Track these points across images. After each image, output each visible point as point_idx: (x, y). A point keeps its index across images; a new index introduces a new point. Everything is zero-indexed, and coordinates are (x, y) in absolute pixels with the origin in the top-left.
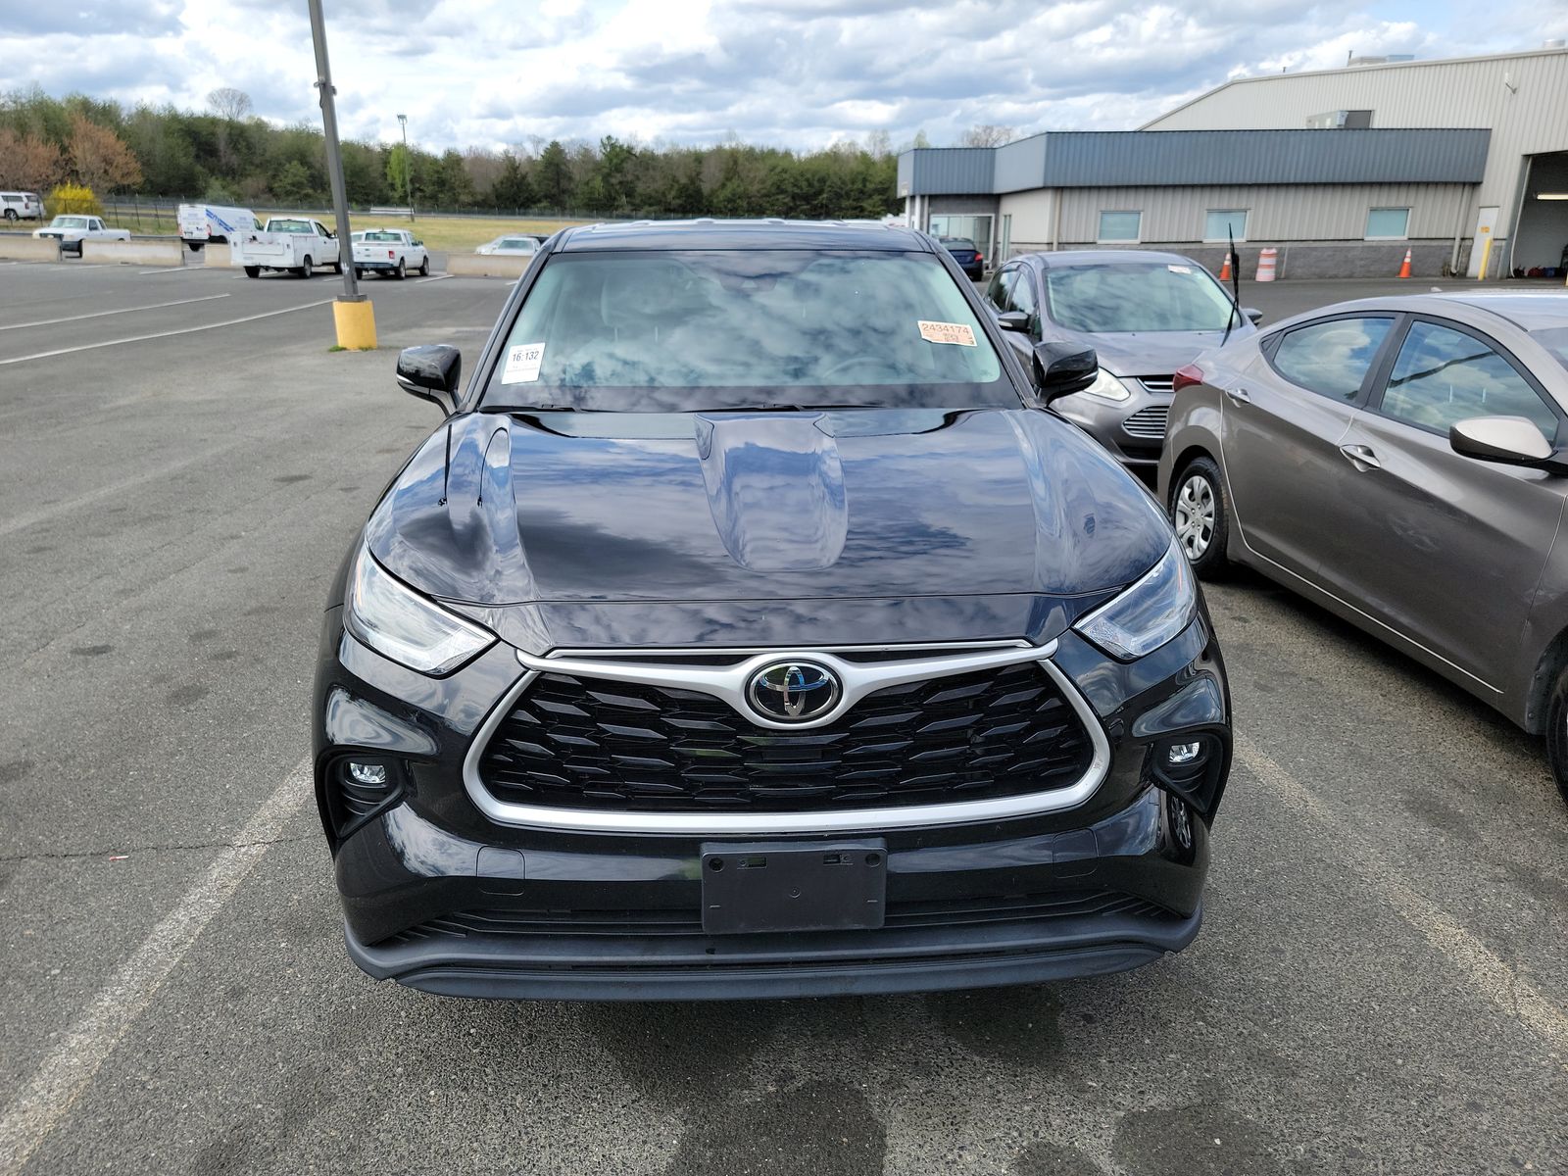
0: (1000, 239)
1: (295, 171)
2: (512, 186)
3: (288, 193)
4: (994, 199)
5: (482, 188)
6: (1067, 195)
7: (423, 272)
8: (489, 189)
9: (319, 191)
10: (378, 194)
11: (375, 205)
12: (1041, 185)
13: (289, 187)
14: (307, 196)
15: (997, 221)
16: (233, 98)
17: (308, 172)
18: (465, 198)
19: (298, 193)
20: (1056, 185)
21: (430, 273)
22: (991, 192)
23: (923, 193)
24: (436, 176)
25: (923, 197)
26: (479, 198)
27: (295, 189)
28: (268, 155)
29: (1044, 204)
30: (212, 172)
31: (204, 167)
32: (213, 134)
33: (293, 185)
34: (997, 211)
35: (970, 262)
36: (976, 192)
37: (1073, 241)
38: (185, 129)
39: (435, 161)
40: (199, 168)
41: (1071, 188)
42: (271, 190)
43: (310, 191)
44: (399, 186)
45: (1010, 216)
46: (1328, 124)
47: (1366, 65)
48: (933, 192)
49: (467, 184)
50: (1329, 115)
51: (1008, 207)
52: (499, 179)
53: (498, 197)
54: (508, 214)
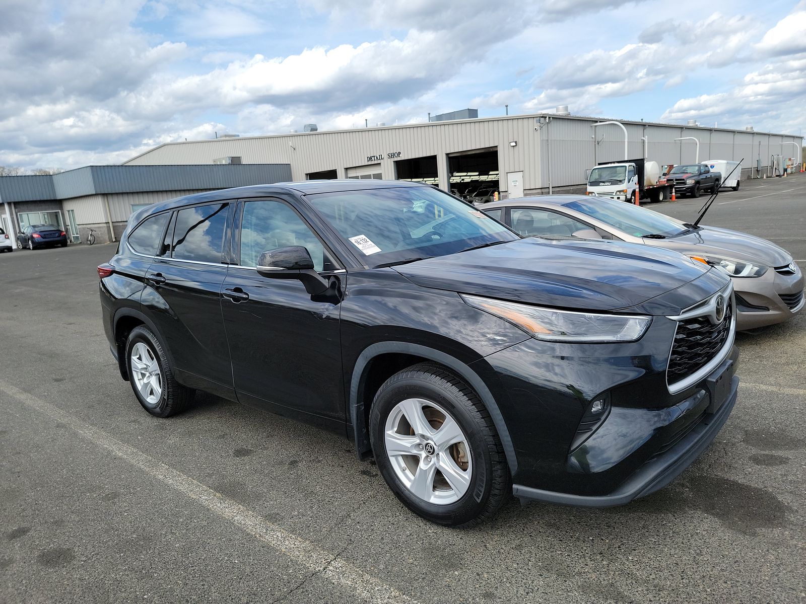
0: (68, 223)
4: (59, 203)
6: (110, 198)
12: (94, 192)
15: (63, 214)
20: (103, 193)
22: (55, 199)
23: (9, 201)
25: (9, 204)
29: (99, 202)
34: (61, 208)
35: (58, 237)
36: (45, 199)
37: (120, 221)
41: (112, 194)
45: (72, 211)
46: (224, 163)
47: (227, 138)
48: (16, 200)
50: (223, 159)
51: (68, 206)
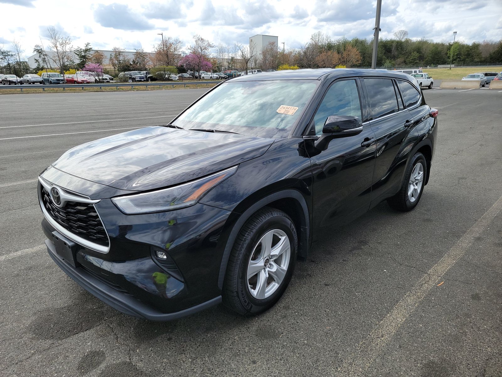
1: (415, 54)
2: (498, 54)
3: (410, 63)
5: (485, 55)
7: (429, 87)
8: (488, 55)
9: (421, 61)
10: (443, 60)
11: (439, 64)
13: (411, 60)
14: (417, 63)
16: (402, 33)
17: (419, 55)
18: (476, 60)
19: (413, 62)
21: (433, 88)
24: (467, 52)
26: (483, 59)
27: (413, 61)
28: (407, 50)
30: (388, 58)
31: (385, 56)
32: (391, 45)
33: (412, 60)
38: (383, 45)
39: (468, 47)
40: (384, 57)
42: (405, 62)
43: (418, 61)
44: (451, 57)
49: (479, 54)
52: (493, 52)
53: (491, 59)
54: (494, 65)
